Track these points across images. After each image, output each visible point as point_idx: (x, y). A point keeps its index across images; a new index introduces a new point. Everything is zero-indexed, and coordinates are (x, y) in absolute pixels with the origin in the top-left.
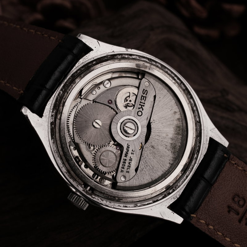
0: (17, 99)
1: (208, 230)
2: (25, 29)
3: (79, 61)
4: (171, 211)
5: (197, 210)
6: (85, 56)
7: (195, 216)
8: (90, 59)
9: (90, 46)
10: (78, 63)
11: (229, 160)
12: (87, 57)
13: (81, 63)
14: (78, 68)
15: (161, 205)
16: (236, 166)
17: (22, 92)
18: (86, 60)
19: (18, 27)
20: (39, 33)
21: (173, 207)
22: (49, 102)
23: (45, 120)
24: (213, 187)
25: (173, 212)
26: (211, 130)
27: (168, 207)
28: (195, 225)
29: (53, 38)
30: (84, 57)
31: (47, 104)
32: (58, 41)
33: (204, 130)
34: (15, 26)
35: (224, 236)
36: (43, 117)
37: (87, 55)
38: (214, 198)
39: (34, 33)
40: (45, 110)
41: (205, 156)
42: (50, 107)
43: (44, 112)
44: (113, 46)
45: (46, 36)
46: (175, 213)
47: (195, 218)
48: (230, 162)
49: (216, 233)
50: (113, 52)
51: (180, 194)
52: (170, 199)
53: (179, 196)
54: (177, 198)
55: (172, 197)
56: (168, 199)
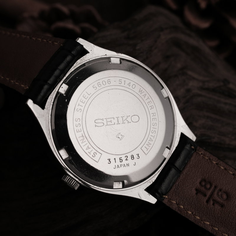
0: (23, 94)
1: (178, 209)
2: (34, 38)
3: (77, 62)
4: (147, 193)
5: (168, 192)
6: (82, 58)
7: (167, 197)
8: (86, 60)
9: (87, 49)
10: (76, 63)
11: (196, 151)
12: (84, 58)
13: (79, 63)
15: (140, 188)
16: (202, 155)
17: (28, 87)
18: (83, 61)
19: (28, 37)
20: (45, 41)
21: (149, 190)
22: (50, 96)
23: (47, 112)
24: (181, 173)
25: (149, 194)
26: (182, 127)
27: (145, 190)
28: (166, 205)
29: (56, 43)
31: (49, 98)
32: (60, 45)
33: (177, 126)
34: (25, 36)
35: (194, 214)
36: (45, 109)
38: (183, 182)
39: (41, 41)
40: (47, 103)
41: (176, 148)
42: (50, 101)
43: (46, 105)
44: (106, 50)
45: (50, 42)
46: (150, 195)
47: (166, 198)
48: (197, 153)
49: (185, 212)
50: (106, 55)
51: (155, 179)
52: (147, 183)
53: (154, 181)
54: (152, 183)
55: (149, 181)
56: (145, 183)
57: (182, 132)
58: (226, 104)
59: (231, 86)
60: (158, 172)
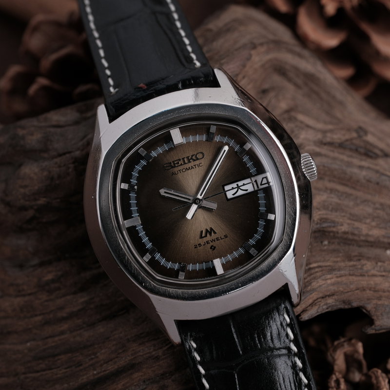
58: (361, 167)
59: (370, 138)
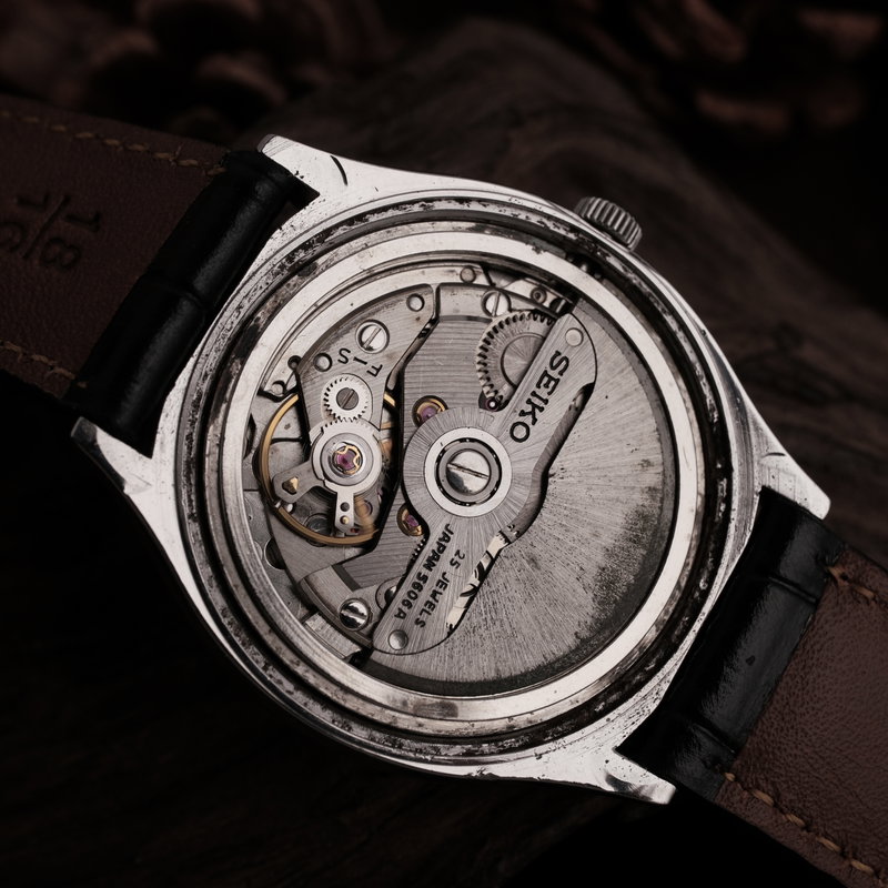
3: (658, 702)
4: (305, 181)
6: (639, 723)
8: (620, 715)
9: (627, 763)
10: (662, 694)
12: (630, 722)
13: (649, 697)
14: (660, 675)
15: (339, 204)
18: (633, 710)
25: (298, 177)
27: (317, 194)
30: (643, 719)
36: (760, 488)
37: (635, 727)
44: (542, 778)
46: (294, 173)
50: (539, 757)
51: (270, 241)
52: (306, 227)
53: (277, 234)
54: (284, 227)
55: (299, 231)
56: (314, 226)
57: (145, 458)
60: (254, 274)
